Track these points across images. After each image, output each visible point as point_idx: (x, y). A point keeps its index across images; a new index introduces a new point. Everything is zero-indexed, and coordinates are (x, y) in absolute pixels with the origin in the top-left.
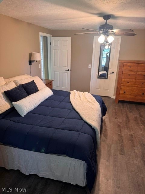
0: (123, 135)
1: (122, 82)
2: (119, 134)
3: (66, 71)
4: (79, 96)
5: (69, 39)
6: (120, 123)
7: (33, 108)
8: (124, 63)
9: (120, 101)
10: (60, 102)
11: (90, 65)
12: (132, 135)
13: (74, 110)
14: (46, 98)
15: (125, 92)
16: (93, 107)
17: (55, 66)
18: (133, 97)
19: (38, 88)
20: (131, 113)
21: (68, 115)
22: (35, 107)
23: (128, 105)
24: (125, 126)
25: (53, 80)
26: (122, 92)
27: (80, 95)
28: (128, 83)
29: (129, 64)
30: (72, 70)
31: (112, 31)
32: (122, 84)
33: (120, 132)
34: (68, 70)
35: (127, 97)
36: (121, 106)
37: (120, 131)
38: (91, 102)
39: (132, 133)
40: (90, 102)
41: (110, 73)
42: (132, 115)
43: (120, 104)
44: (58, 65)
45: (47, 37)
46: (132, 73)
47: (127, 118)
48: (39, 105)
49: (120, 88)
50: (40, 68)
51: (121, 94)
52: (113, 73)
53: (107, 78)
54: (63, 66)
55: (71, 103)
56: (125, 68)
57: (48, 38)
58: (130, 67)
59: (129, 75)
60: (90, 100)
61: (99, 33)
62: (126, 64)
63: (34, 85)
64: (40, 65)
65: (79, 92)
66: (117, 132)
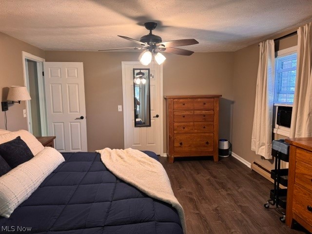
0: (203, 213)
1: (175, 128)
2: (197, 212)
3: (77, 119)
4: (120, 156)
5: (80, 65)
6: (190, 193)
7: (30, 194)
8: (174, 99)
9: (177, 160)
10: (85, 173)
11: (121, 106)
12: (216, 210)
13: (122, 181)
14: (52, 170)
15: (181, 144)
16: (154, 170)
17: (54, 112)
18: (194, 149)
19: (31, 152)
20: (199, 175)
21: (113, 194)
22: (33, 191)
23: (189, 164)
24: (200, 198)
25: (55, 137)
26: (177, 144)
27: (121, 154)
28: (184, 128)
29: (181, 100)
30: (90, 117)
31: (162, 45)
32: (175, 132)
33: (198, 209)
34: (82, 118)
35: (186, 150)
36: (180, 166)
37: (196, 207)
38: (147, 161)
39: (215, 206)
40: (144, 162)
41: (154, 117)
42: (203, 177)
43: (177, 163)
44: (62, 111)
45: (35, 63)
46: (187, 113)
47: (197, 183)
48: (40, 187)
49: (173, 138)
50: (25, 116)
51: (177, 147)
52: (157, 116)
53: (150, 125)
54: (70, 112)
55: (108, 170)
56: (176, 106)
57: (38, 64)
58: (184, 104)
59: (184, 117)
60: (143, 160)
61: (140, 49)
62: (177, 100)
63: (22, 146)
64: (24, 111)
65: (114, 150)
66: (192, 211)
